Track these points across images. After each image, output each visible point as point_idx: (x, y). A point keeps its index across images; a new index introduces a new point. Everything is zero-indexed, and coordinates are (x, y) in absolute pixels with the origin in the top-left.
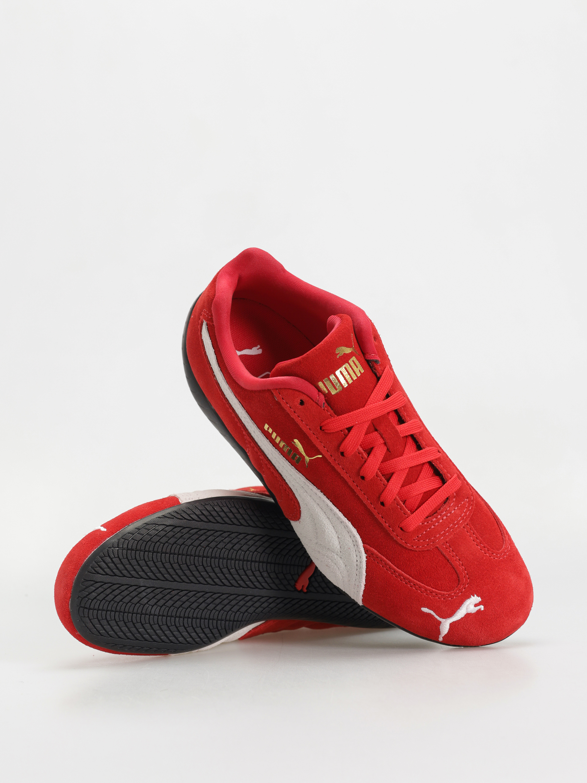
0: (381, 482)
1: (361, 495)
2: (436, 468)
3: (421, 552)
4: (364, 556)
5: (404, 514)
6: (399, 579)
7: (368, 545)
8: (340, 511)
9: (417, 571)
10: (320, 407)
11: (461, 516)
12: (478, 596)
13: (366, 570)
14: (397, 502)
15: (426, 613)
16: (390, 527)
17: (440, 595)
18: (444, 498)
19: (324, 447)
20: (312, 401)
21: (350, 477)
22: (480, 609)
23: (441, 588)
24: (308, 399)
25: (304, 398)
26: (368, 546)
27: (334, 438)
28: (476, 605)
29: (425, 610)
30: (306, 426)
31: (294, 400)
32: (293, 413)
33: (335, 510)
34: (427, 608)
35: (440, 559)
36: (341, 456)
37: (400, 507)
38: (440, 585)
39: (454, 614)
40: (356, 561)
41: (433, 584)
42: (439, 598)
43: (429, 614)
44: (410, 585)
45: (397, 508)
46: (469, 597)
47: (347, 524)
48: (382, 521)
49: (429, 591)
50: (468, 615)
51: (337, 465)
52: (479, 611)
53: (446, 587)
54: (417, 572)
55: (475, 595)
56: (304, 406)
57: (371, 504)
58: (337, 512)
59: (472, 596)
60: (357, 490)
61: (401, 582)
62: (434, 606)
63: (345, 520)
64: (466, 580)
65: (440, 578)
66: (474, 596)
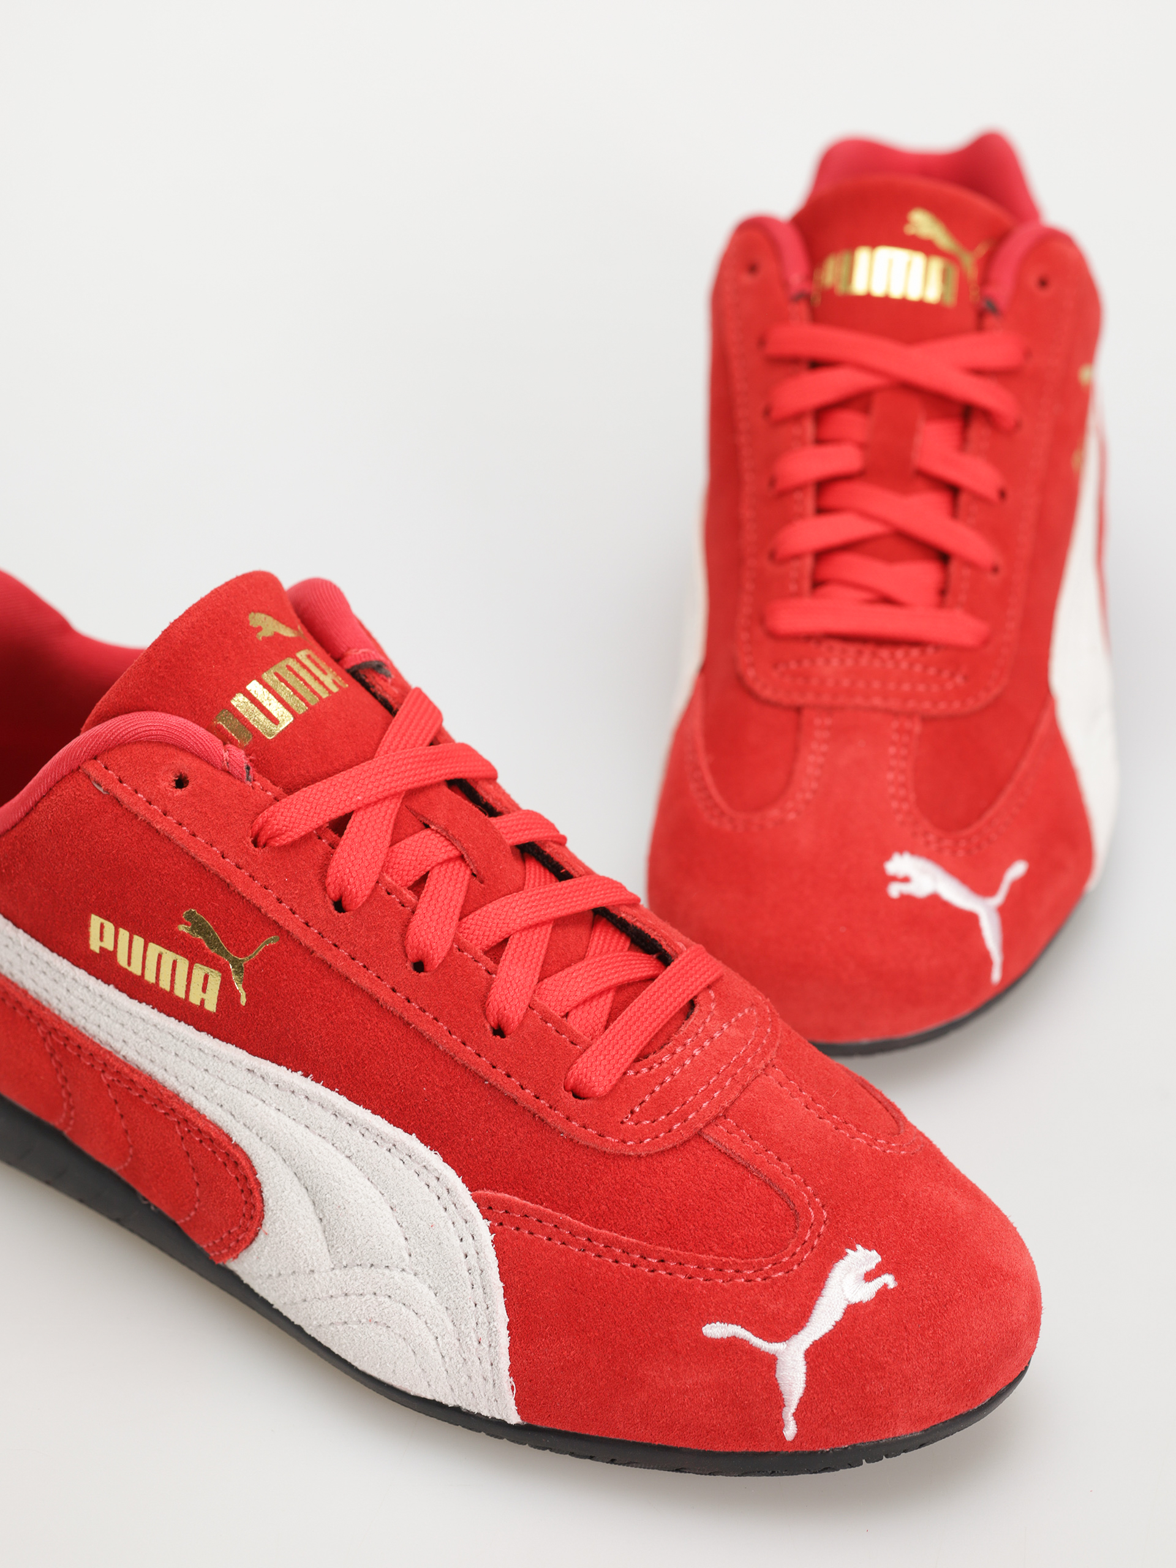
0: (476, 964)
1: (424, 1023)
2: (636, 927)
3: (654, 1157)
4: (482, 1226)
5: (572, 1043)
6: (610, 1260)
7: (488, 1189)
8: (374, 1112)
9: (659, 1216)
10: (238, 782)
11: (746, 1044)
12: (867, 1246)
13: (500, 1273)
14: (540, 1012)
15: (722, 1339)
16: (538, 1098)
17: (749, 1269)
18: (683, 1000)
19: (280, 901)
20: (210, 769)
21: (379, 977)
22: (885, 1285)
23: (745, 1251)
24: (196, 763)
25: (185, 764)
26: (489, 1193)
27: (303, 863)
28: (869, 1277)
29: (715, 1330)
30: (210, 848)
31: (155, 775)
32: (161, 816)
33: (359, 1114)
34: (721, 1322)
35: (720, 1167)
36: (336, 912)
37: (553, 1023)
38: (740, 1241)
39: (809, 1317)
40: (463, 1256)
41: (718, 1244)
42: (750, 1281)
43: (733, 1343)
44: (649, 1264)
45: (546, 1030)
46: (841, 1255)
47: (408, 1143)
48: (511, 1087)
49: (713, 1264)
50: (853, 1311)
51: (331, 950)
52: (883, 1292)
53: (763, 1243)
54: (659, 1219)
55: (859, 1247)
56: (189, 787)
57: (462, 1045)
58: (368, 1119)
59: (848, 1251)
60: (411, 1012)
61: (617, 1265)
62: (741, 1308)
63: (398, 1134)
64: (818, 1212)
65: (736, 1222)
66: (855, 1249)
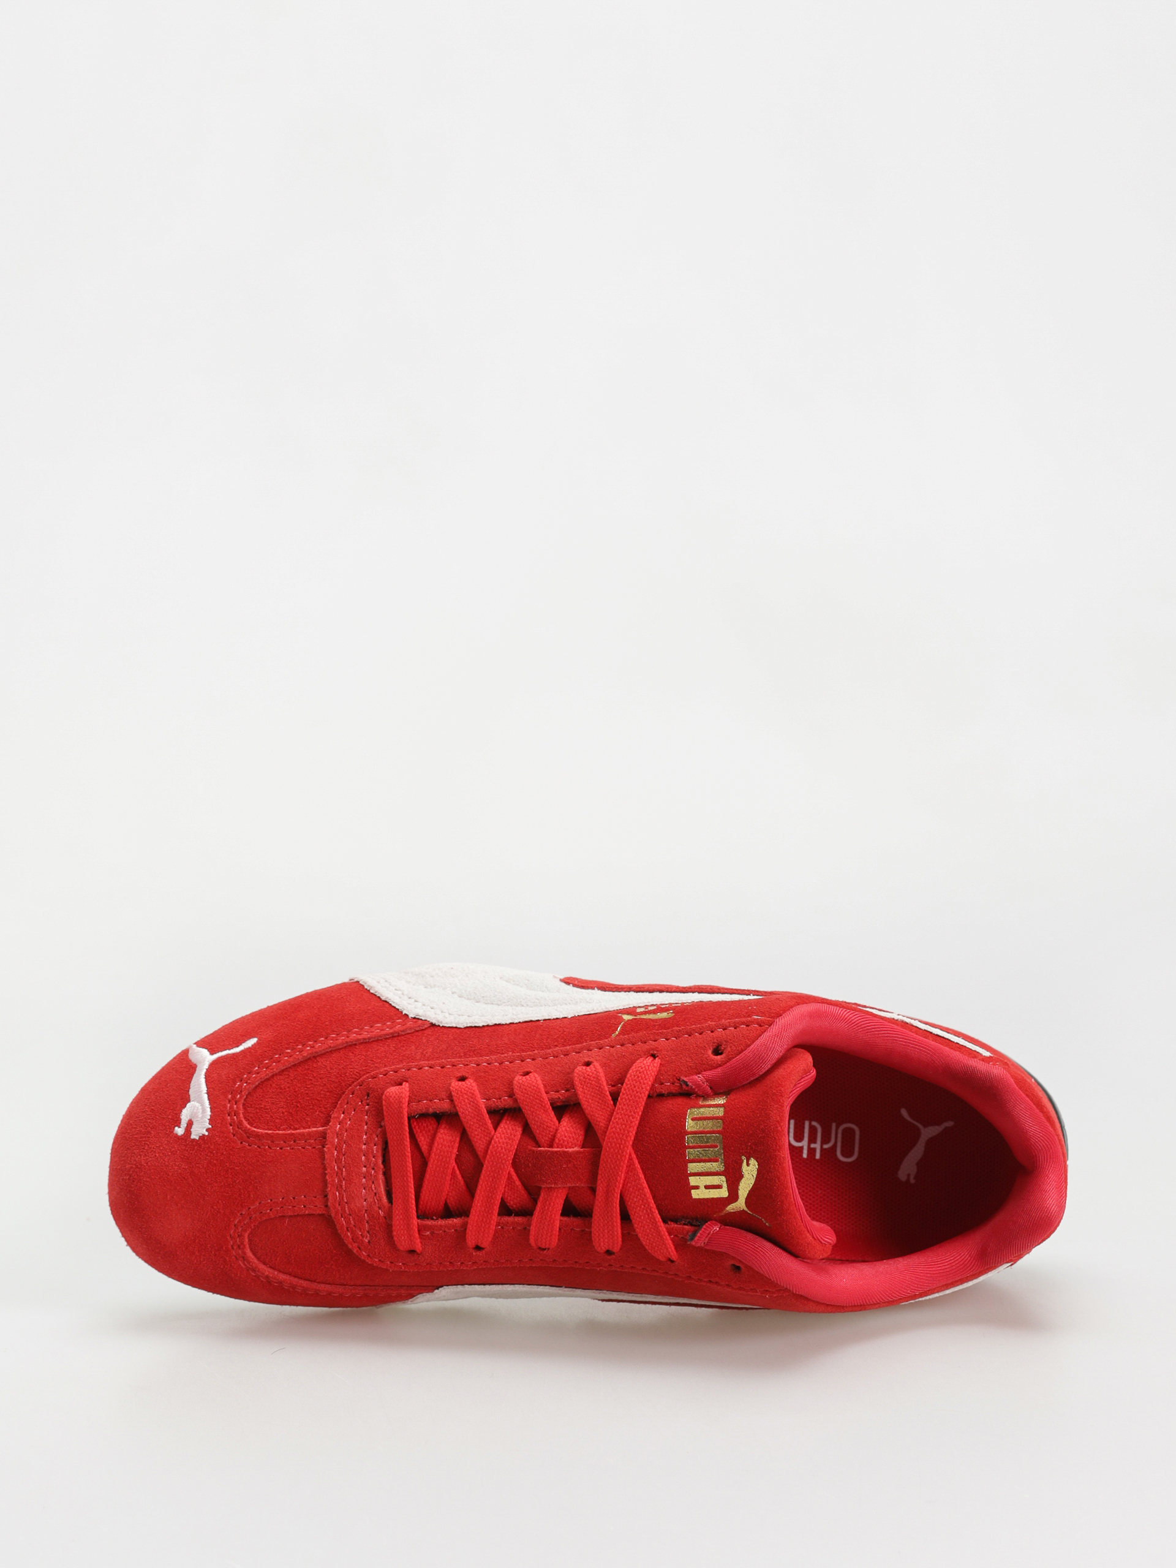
11: (346, 1203)
12: (202, 1137)
15: (245, 1040)
22: (179, 1127)
29: (250, 1041)
55: (206, 1133)
66: (207, 1130)
